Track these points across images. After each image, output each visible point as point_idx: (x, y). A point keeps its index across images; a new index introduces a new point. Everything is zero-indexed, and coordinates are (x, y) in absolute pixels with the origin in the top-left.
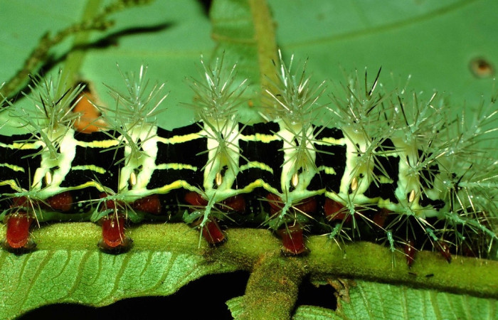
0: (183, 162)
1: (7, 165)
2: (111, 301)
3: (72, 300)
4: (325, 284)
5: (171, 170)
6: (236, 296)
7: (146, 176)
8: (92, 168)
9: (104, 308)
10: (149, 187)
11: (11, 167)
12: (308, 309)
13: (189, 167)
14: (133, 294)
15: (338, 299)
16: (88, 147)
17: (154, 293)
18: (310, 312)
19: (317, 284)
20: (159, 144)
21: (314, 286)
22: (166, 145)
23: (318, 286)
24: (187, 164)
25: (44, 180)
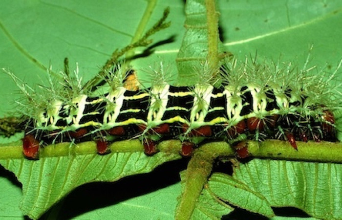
0: (181, 106)
1: (89, 114)
2: (118, 178)
3: (98, 180)
4: (228, 161)
5: (174, 110)
6: (183, 170)
7: (161, 114)
8: (131, 110)
9: (115, 182)
10: (163, 119)
11: (91, 114)
12: (218, 175)
13: (184, 109)
14: (130, 173)
15: (234, 168)
16: (129, 100)
17: (142, 172)
18: (219, 176)
19: (224, 161)
20: (169, 97)
21: (223, 162)
22: (172, 97)
23: (224, 162)
24: (184, 107)
25: (108, 118)
